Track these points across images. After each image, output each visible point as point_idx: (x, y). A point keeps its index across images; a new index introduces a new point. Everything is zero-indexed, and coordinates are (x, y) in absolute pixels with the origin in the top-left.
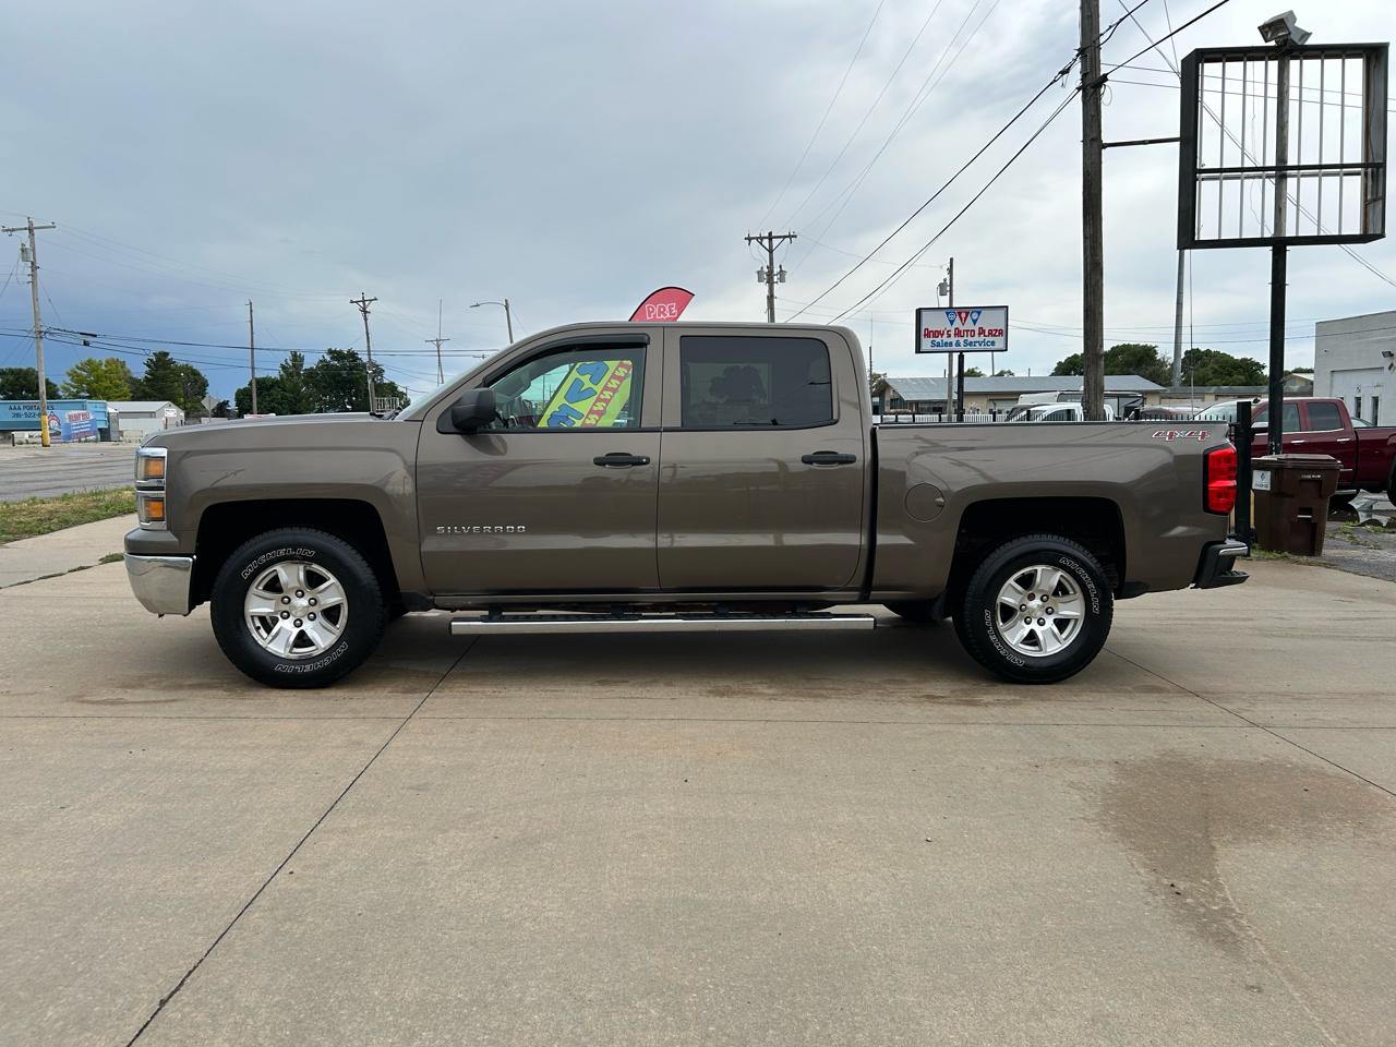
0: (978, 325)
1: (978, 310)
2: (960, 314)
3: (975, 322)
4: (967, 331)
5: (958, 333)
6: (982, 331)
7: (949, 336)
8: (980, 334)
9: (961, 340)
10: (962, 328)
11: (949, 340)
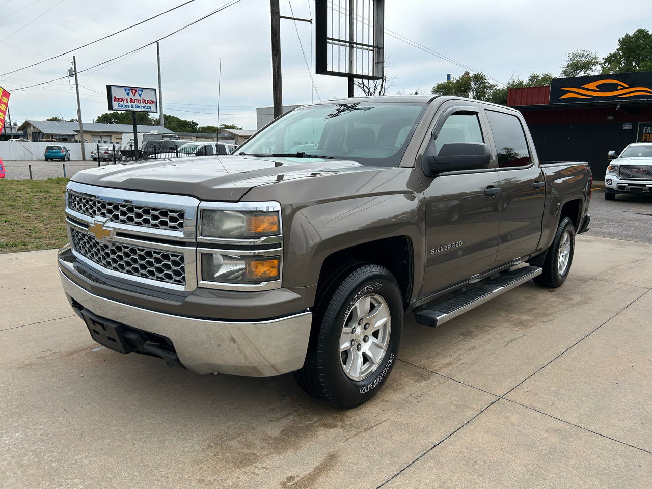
0: (142, 97)
1: (142, 89)
2: (132, 90)
3: (140, 95)
4: (137, 100)
5: (132, 101)
6: (144, 101)
7: (127, 102)
8: (143, 102)
9: (134, 105)
10: (133, 98)
11: (127, 104)
